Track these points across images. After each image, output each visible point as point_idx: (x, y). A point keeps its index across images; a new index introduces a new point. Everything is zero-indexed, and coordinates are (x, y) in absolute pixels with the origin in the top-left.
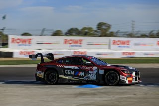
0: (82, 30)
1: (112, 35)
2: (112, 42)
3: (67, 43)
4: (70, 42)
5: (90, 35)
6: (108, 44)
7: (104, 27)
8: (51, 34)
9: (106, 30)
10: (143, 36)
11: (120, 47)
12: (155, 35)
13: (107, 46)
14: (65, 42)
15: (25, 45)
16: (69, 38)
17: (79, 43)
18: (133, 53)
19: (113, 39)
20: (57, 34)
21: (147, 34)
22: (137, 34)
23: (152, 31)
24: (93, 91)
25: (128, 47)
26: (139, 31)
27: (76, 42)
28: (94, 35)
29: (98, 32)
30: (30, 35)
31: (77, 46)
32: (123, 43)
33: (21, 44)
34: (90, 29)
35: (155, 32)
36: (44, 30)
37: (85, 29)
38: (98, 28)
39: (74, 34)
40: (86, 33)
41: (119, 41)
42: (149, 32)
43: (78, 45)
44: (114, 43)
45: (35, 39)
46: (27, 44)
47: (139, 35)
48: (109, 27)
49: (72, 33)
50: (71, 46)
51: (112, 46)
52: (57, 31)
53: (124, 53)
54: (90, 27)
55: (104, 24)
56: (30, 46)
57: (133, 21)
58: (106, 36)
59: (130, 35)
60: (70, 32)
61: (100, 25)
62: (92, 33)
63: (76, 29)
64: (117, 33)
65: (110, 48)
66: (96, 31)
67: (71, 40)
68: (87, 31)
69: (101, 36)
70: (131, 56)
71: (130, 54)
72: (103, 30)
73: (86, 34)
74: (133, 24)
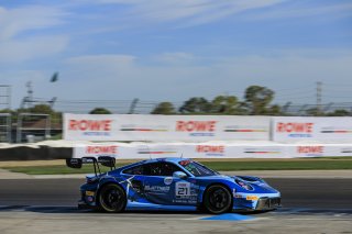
0: (214, 101)
1: (275, 111)
2: (275, 127)
3: (183, 128)
4: (190, 126)
5: (232, 112)
6: (268, 129)
7: (259, 96)
8: (151, 110)
9: (263, 102)
11: (292, 136)
13: (266, 135)
14: (180, 127)
15: (98, 134)
16: (187, 118)
17: (208, 128)
18: (319, 149)
19: (277, 119)
20: (163, 109)
21: (349, 110)
22: (327, 108)
24: (237, 228)
25: (309, 136)
26: (332, 104)
27: (201, 126)
28: (239, 112)
29: (247, 106)
30: (108, 113)
31: (203, 135)
32: (300, 128)
33: (87, 131)
34: (232, 100)
36: (135, 101)
37: (220, 99)
38: (247, 97)
39: (198, 110)
40: (222, 107)
41: (290, 124)
43: (207, 132)
44: (281, 127)
45: (118, 120)
46: (102, 130)
47: (332, 111)
48: (270, 94)
49: (194, 107)
50: (193, 135)
51: (277, 135)
52: (163, 104)
53: (300, 149)
55: (260, 89)
56: (106, 134)
57: (319, 83)
58: (263, 113)
59: (314, 112)
60: (190, 107)
61: (251, 92)
62: (234, 107)
63: (202, 99)
64: (286, 106)
65: (271, 139)
66: (243, 104)
67: (191, 123)
68: (224, 103)
69: (253, 114)
70: (317, 154)
71: (314, 149)
72: (257, 102)
73: (222, 111)
74: (319, 90)
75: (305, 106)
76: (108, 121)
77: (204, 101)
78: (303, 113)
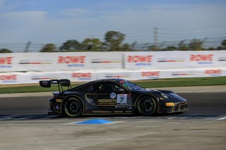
0: (84, 42)
1: (126, 48)
2: (126, 58)
3: (63, 61)
4: (68, 60)
5: (96, 49)
6: (121, 61)
7: (115, 38)
8: (40, 49)
9: (117, 42)
10: (171, 48)
11: (138, 64)
12: (187, 46)
13: (120, 65)
14: (60, 60)
15: (3, 67)
16: (65, 54)
17: (80, 60)
18: (157, 73)
19: (127, 54)
20: (48, 49)
21: (176, 46)
22: (161, 45)
23: (182, 42)
25: (149, 65)
26: (164, 42)
27: (75, 60)
28: (101, 49)
29: (106, 45)
30: (10, 52)
31: (76, 66)
32: (143, 59)
34: (96, 41)
35: (187, 43)
36: (29, 44)
37: (88, 40)
38: (107, 39)
39: (72, 49)
40: (89, 46)
41: (136, 57)
42: (178, 43)
43: (79, 63)
44: (130, 59)
45: (17, 57)
46: (6, 64)
47: (165, 47)
48: (122, 37)
49: (69, 47)
50: (69, 66)
51: (127, 64)
52: (48, 45)
53: (144, 74)
55: (115, 33)
56: (9, 67)
57: (156, 28)
58: (118, 49)
59: (153, 48)
60: (67, 46)
61: (109, 35)
62: (98, 46)
64: (133, 45)
65: (123, 67)
66: (104, 44)
67: (68, 57)
68: (90, 43)
69: (110, 50)
70: (155, 77)
71: (153, 74)
72: (114, 42)
73: (89, 49)
74: (155, 33)
75: (147, 44)
76: (10, 58)
77: (75, 43)
78: (145, 49)
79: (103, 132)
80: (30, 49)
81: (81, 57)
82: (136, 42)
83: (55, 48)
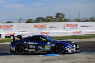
0: (46, 18)
1: (66, 21)
2: (66, 25)
5: (52, 21)
6: (63, 26)
7: (60, 16)
8: (26, 21)
9: (62, 18)
11: (71, 28)
13: (63, 28)
14: (35, 26)
15: (9, 30)
16: (37, 24)
17: (44, 27)
18: (80, 32)
19: (66, 23)
20: (29, 21)
21: (89, 19)
23: (92, 17)
25: (76, 28)
26: (84, 18)
27: (42, 26)
28: (54, 21)
29: (56, 19)
30: (12, 23)
31: (43, 29)
32: (73, 26)
33: (5, 29)
34: (51, 17)
35: (94, 18)
36: (21, 19)
37: (48, 17)
38: (56, 16)
39: (40, 21)
44: (67, 26)
45: (15, 25)
46: (10, 29)
47: (83, 20)
48: (64, 15)
50: (39, 29)
51: (66, 28)
52: (30, 19)
53: (74, 33)
54: (51, 16)
55: (60, 14)
56: (12, 30)
57: (79, 11)
58: (62, 21)
59: (78, 21)
62: (52, 20)
63: (42, 17)
64: (69, 19)
66: (55, 19)
67: (39, 25)
68: (49, 19)
69: (58, 22)
70: (79, 34)
71: (78, 32)
72: (60, 18)
73: (48, 21)
74: (79, 13)
75: (75, 19)
76: (12, 26)
77: (42, 18)
78: (74, 21)
79: (55, 60)
80: (21, 21)
81: (45, 25)
82: (70, 18)
83: (32, 21)
